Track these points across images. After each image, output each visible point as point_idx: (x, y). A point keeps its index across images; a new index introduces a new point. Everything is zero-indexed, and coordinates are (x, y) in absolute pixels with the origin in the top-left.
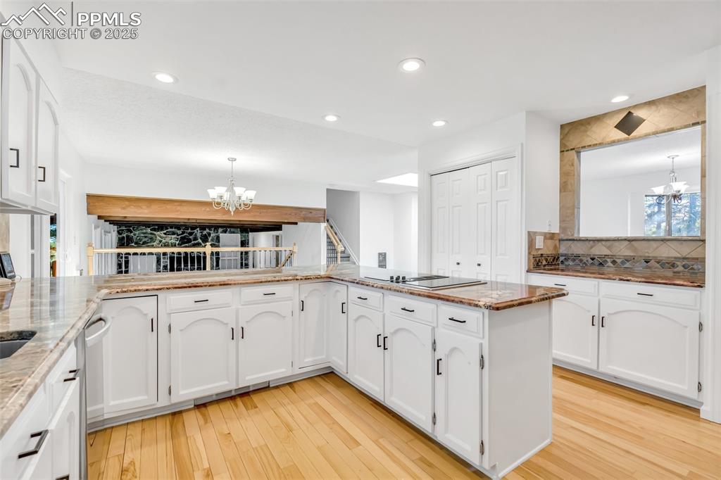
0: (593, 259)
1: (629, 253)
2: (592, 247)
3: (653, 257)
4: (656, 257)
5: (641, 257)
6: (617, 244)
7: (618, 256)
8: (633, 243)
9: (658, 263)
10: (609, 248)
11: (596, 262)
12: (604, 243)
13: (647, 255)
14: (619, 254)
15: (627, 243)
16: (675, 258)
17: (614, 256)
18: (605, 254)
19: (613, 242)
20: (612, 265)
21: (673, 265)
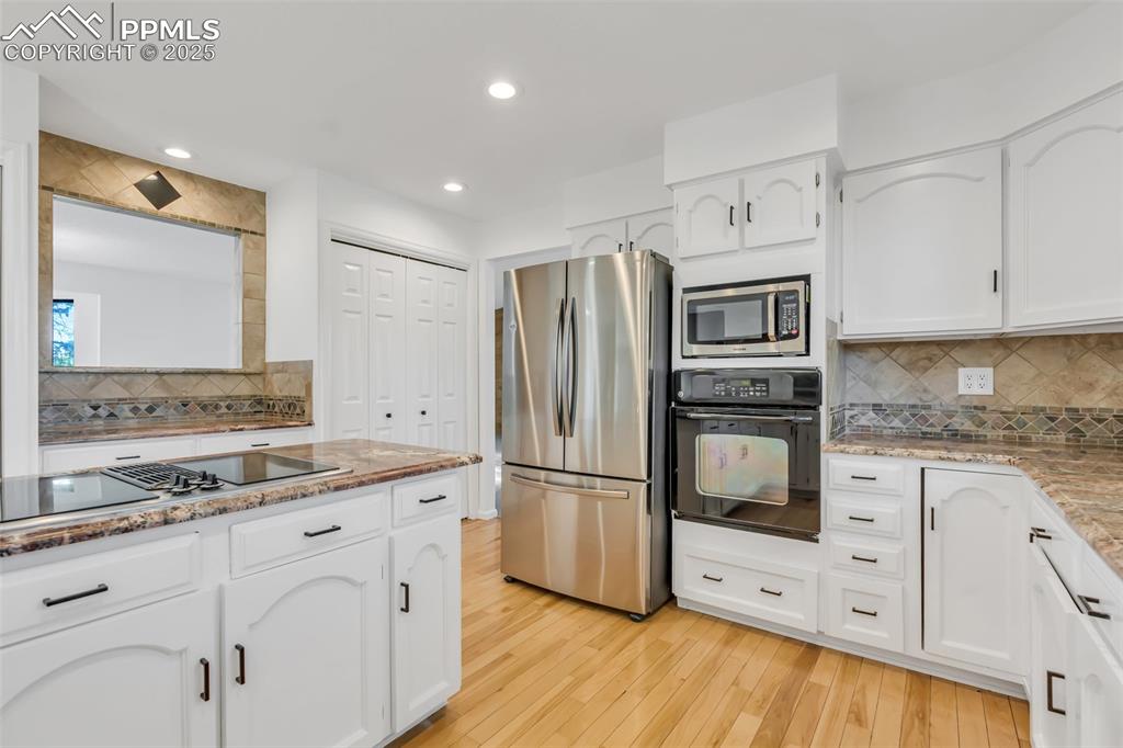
0: (95, 408)
1: (158, 393)
2: (93, 386)
3: (193, 398)
4: (197, 398)
5: (176, 398)
6: (139, 379)
7: (143, 399)
8: (165, 377)
9: (199, 405)
10: (126, 386)
11: (102, 412)
12: (116, 377)
13: (184, 394)
14: (143, 395)
15: (157, 377)
16: (218, 397)
17: (136, 399)
18: (121, 397)
19: (131, 376)
20: (131, 415)
21: (217, 407)
